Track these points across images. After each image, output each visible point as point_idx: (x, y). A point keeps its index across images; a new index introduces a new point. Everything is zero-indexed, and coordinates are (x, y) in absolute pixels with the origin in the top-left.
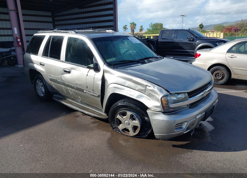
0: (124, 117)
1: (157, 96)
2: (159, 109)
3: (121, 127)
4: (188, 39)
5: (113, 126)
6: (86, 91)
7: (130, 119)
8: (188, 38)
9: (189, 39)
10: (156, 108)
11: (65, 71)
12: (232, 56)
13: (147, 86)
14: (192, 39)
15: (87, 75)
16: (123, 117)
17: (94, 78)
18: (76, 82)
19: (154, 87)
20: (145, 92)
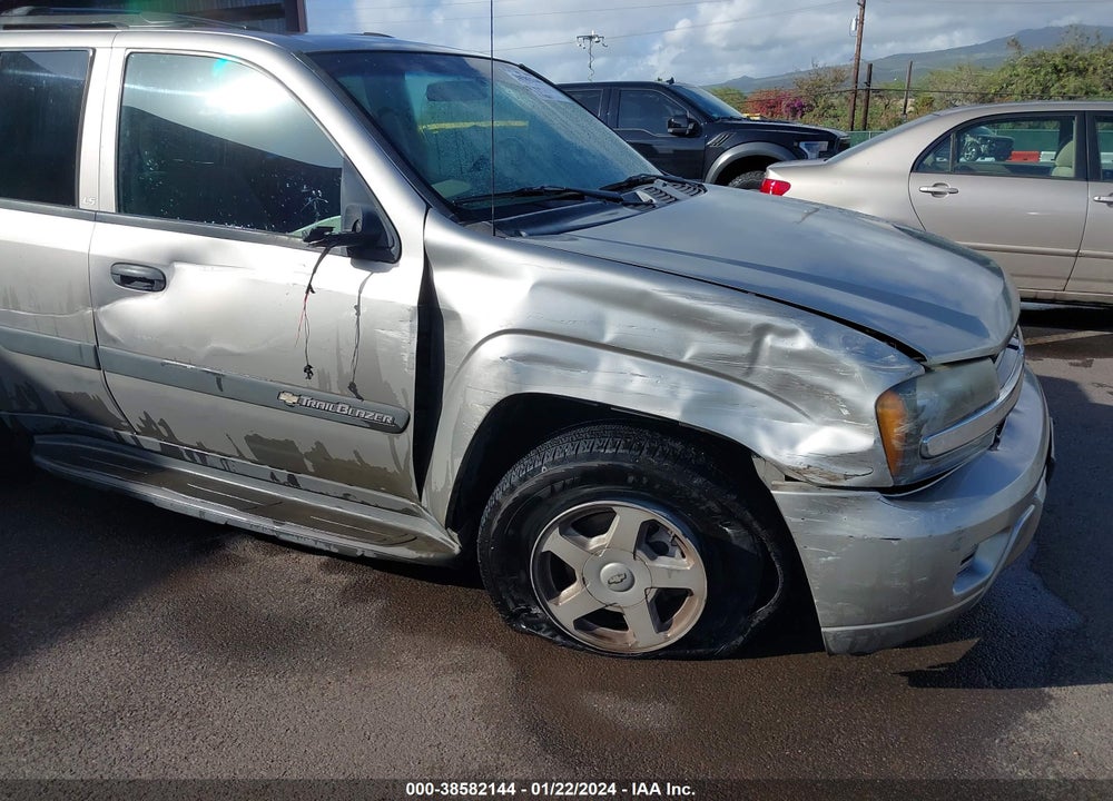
0: (594, 542)
1: (846, 390)
2: (860, 475)
3: (569, 604)
4: (671, 125)
5: (511, 605)
6: (295, 399)
7: (639, 553)
8: (670, 122)
9: (676, 126)
10: (840, 470)
11: (126, 280)
12: (935, 185)
13: (762, 330)
14: (691, 127)
15: (310, 288)
16: (583, 545)
17: (357, 308)
18: (214, 345)
19: (818, 337)
20: (750, 371)
